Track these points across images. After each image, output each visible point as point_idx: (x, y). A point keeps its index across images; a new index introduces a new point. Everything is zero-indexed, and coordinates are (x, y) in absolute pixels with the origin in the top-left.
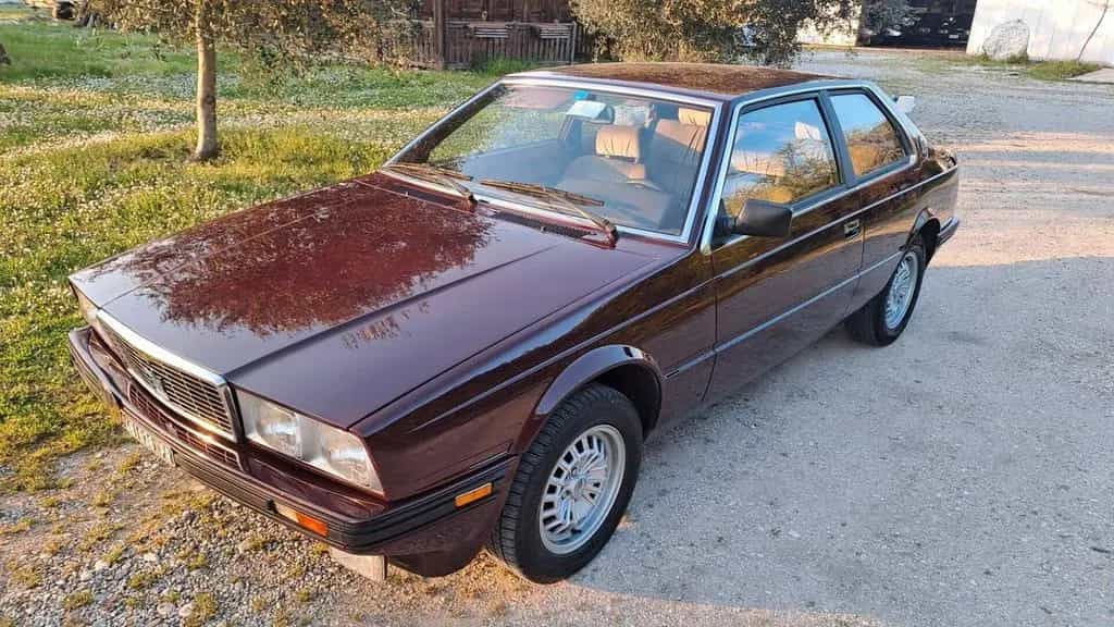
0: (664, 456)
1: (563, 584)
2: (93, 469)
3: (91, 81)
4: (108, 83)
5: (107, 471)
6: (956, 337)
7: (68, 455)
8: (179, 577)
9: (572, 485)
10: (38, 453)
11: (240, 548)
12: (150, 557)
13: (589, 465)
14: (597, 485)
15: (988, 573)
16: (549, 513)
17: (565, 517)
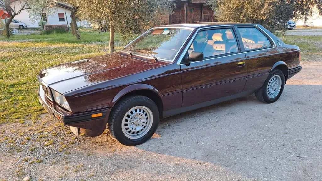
0: (180, 124)
1: (133, 147)
2: (47, 117)
3: (97, 43)
4: (100, 43)
5: (49, 117)
6: (297, 103)
7: (44, 114)
8: (49, 137)
9: (134, 121)
10: (38, 113)
11: (65, 133)
12: (47, 133)
14: (144, 123)
15: (255, 158)
16: (127, 127)
17: (132, 129)
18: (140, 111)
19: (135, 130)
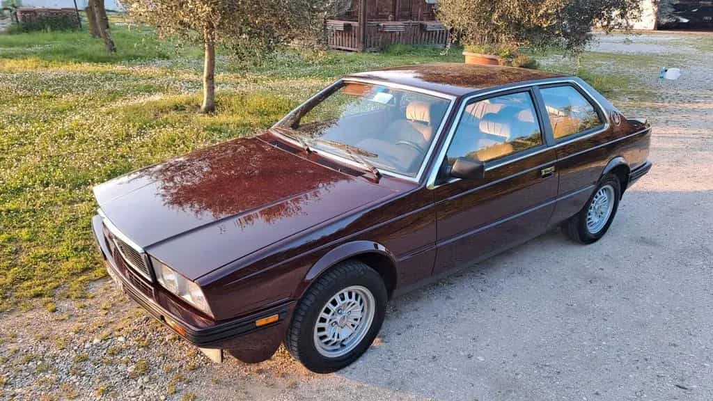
0: (418, 305)
1: (334, 374)
2: (106, 289)
3: (158, 62)
4: (167, 63)
5: (112, 291)
7: (95, 281)
8: (132, 351)
9: (338, 318)
10: (81, 279)
11: (167, 338)
12: (121, 339)
13: (349, 308)
14: (356, 320)
15: (597, 394)
16: (322, 334)
17: (333, 337)
18: (350, 297)
19: (338, 337)
